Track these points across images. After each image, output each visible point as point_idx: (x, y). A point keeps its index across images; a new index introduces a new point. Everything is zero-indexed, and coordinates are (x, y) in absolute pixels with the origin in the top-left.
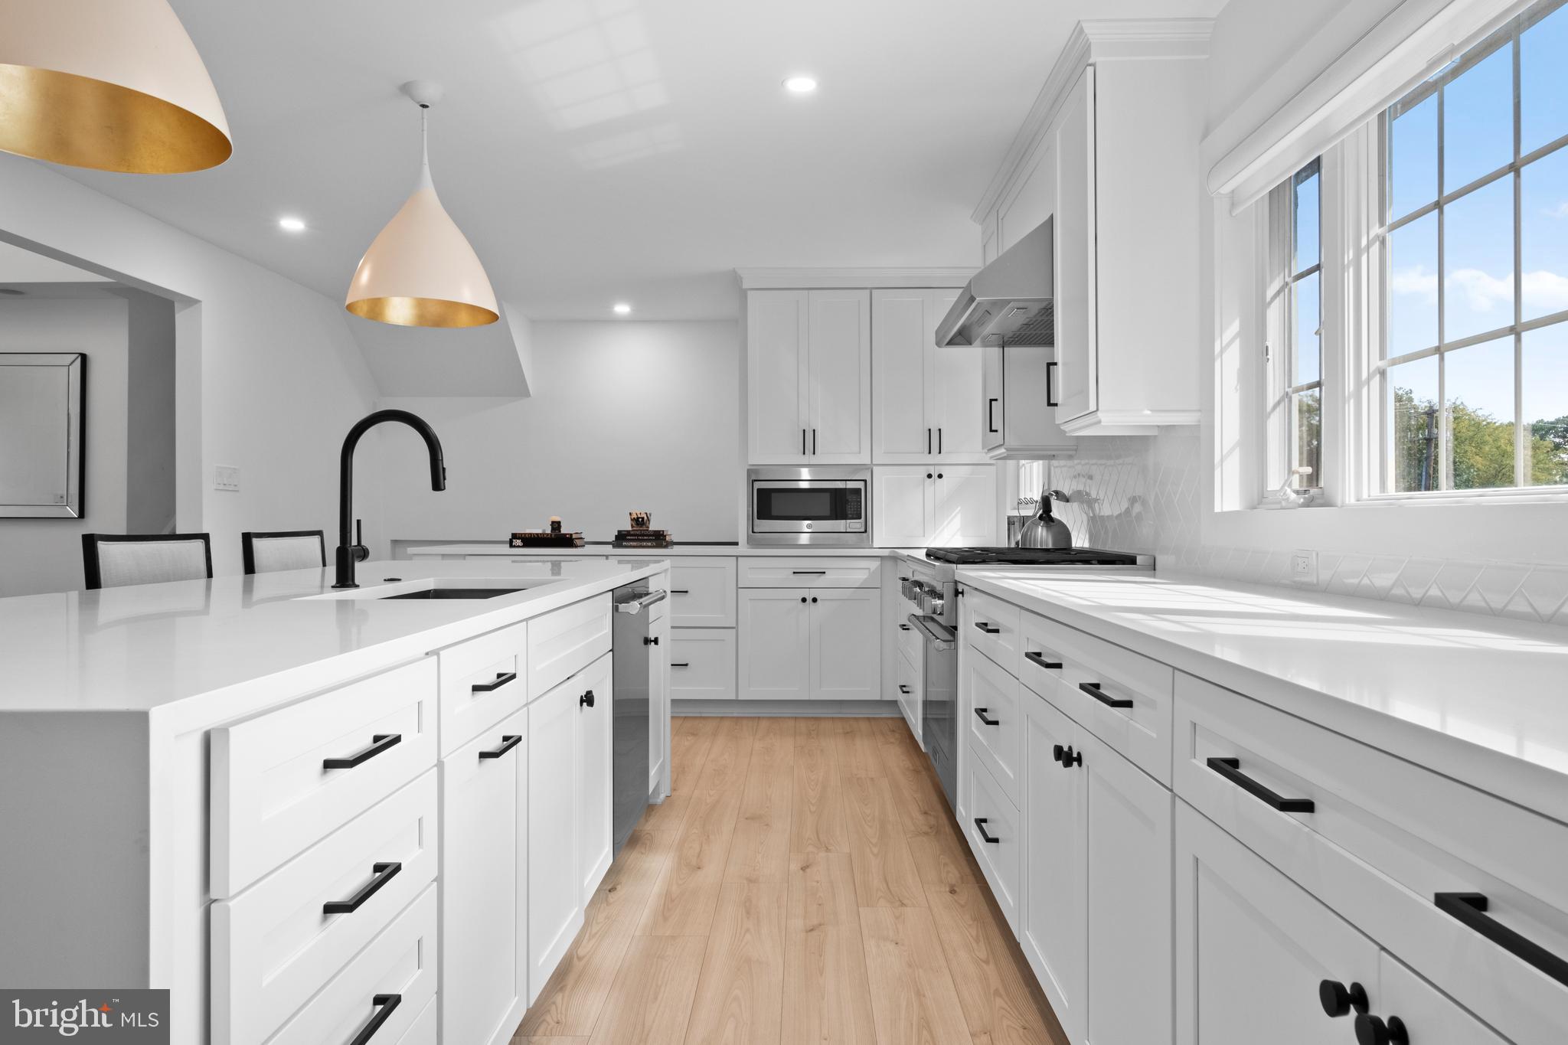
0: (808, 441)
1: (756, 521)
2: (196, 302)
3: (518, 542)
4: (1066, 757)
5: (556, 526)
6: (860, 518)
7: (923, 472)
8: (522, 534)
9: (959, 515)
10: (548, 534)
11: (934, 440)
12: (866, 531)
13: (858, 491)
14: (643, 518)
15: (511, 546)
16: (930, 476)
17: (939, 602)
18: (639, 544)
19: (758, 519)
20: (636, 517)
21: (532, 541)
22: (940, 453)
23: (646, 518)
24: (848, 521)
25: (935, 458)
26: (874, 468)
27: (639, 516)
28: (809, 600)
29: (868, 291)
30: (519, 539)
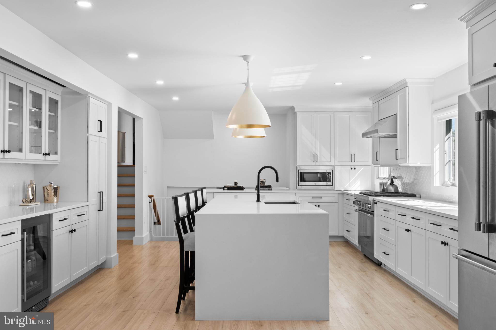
0: (315, 158)
1: (300, 182)
2: (141, 118)
3: (226, 188)
4: (407, 230)
5: (236, 183)
6: (331, 181)
7: (349, 168)
8: (227, 186)
9: (359, 181)
10: (234, 186)
11: (353, 158)
12: (332, 185)
13: (330, 173)
14: (264, 181)
15: (224, 190)
16: (352, 169)
17: (370, 206)
18: (263, 189)
19: (300, 181)
20: (262, 181)
21: (230, 188)
22: (355, 162)
23: (265, 181)
24: (327, 182)
25: (353, 163)
26: (335, 166)
27: (263, 180)
28: (317, 206)
29: (333, 113)
30: (226, 187)
